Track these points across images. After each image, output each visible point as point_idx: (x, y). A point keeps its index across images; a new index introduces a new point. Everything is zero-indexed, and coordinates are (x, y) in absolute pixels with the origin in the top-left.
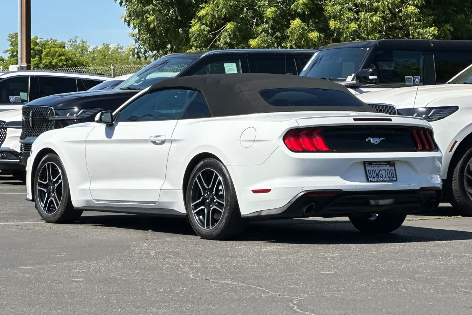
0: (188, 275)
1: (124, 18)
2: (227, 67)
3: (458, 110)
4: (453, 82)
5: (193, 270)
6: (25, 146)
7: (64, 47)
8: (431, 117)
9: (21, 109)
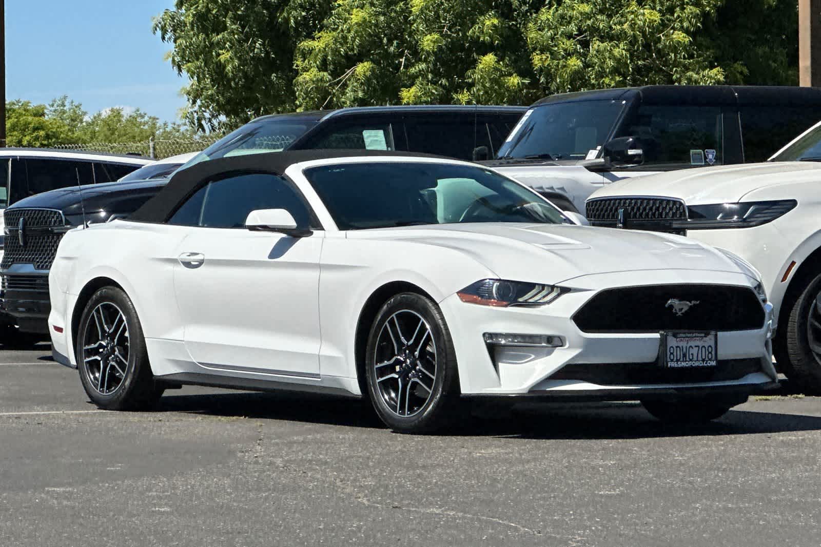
0: (360, 500)
1: (170, 59)
2: (370, 136)
3: (796, 207)
4: (780, 159)
5: (363, 492)
6: (11, 280)
7: (43, 115)
8: (749, 220)
9: (3, 215)
